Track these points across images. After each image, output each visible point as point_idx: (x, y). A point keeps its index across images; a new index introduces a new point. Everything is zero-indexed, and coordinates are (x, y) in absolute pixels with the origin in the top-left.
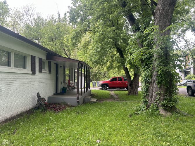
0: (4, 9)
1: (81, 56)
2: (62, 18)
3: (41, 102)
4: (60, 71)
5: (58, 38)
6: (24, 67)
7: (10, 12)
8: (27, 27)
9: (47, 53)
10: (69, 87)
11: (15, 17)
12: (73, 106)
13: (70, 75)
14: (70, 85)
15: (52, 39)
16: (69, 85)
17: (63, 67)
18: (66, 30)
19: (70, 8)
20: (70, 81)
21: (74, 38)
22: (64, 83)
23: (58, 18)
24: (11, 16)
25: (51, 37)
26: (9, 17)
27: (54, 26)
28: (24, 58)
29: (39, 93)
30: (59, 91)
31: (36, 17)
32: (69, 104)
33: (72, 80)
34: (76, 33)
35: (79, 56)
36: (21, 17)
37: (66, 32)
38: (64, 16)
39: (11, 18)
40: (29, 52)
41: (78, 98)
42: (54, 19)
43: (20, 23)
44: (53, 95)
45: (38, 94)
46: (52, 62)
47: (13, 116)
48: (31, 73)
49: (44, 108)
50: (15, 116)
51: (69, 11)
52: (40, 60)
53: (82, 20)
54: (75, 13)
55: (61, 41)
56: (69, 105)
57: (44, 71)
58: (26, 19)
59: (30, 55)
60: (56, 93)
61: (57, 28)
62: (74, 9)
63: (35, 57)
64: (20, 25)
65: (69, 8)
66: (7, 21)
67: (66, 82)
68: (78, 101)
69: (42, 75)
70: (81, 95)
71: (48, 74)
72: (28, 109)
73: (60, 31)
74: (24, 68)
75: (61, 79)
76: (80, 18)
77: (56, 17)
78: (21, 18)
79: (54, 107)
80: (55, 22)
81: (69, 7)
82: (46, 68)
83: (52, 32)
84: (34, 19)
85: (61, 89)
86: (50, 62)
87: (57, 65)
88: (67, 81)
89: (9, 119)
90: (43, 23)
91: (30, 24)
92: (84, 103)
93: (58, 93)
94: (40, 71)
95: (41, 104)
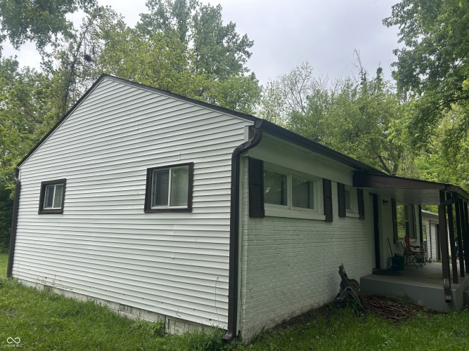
0: (251, 89)
1: (427, 171)
2: (371, 82)
3: (349, 289)
4: (384, 212)
5: (365, 132)
6: (309, 205)
7: (262, 94)
8: (295, 117)
9: (353, 171)
10: (410, 255)
11: (270, 102)
12: (435, 312)
13: (407, 223)
14: (410, 250)
15: (350, 136)
16: (408, 251)
17: (390, 203)
18: (383, 110)
19: (399, 53)
20: (411, 240)
21: (416, 124)
22: (395, 243)
23: (362, 84)
24: (263, 102)
25: (347, 131)
26: (259, 104)
27: (353, 103)
28: (308, 185)
29: (342, 266)
30: (384, 265)
31: (310, 93)
32: (420, 303)
33: (415, 237)
34: (423, 111)
35: (422, 169)
36: (280, 99)
37: (385, 112)
38: (376, 76)
39: (262, 106)
40: (318, 171)
41: (448, 291)
42: (353, 88)
43: (278, 112)
44: (371, 273)
45: (341, 268)
46: (366, 191)
47: (295, 315)
48: (324, 218)
49: (358, 305)
50: (299, 316)
51: (397, 61)
52: (341, 187)
53: (433, 75)
54: (413, 62)
55: (372, 136)
56: (422, 308)
57: (349, 212)
58: (290, 101)
59: (320, 178)
60: (378, 270)
61: (360, 109)
62: (409, 52)
63: (330, 181)
64: (279, 115)
65: (396, 54)
66: (256, 113)
67: (400, 241)
68: (449, 298)
69: (346, 223)
70: (456, 281)
71: (358, 221)
72: (322, 304)
73: (368, 114)
74: (309, 208)
75: (386, 233)
76: (428, 71)
77: (357, 82)
78: (280, 101)
79: (381, 307)
80: (354, 95)
81: (395, 52)
82: (351, 207)
83: (348, 120)
84: (307, 97)
85: (389, 260)
86: (362, 191)
87: (375, 198)
88: (401, 238)
89: (289, 321)
90: (325, 101)
91: (300, 110)
92: (464, 305)
93: (382, 268)
94: (342, 214)
95: (350, 296)
